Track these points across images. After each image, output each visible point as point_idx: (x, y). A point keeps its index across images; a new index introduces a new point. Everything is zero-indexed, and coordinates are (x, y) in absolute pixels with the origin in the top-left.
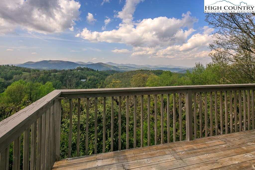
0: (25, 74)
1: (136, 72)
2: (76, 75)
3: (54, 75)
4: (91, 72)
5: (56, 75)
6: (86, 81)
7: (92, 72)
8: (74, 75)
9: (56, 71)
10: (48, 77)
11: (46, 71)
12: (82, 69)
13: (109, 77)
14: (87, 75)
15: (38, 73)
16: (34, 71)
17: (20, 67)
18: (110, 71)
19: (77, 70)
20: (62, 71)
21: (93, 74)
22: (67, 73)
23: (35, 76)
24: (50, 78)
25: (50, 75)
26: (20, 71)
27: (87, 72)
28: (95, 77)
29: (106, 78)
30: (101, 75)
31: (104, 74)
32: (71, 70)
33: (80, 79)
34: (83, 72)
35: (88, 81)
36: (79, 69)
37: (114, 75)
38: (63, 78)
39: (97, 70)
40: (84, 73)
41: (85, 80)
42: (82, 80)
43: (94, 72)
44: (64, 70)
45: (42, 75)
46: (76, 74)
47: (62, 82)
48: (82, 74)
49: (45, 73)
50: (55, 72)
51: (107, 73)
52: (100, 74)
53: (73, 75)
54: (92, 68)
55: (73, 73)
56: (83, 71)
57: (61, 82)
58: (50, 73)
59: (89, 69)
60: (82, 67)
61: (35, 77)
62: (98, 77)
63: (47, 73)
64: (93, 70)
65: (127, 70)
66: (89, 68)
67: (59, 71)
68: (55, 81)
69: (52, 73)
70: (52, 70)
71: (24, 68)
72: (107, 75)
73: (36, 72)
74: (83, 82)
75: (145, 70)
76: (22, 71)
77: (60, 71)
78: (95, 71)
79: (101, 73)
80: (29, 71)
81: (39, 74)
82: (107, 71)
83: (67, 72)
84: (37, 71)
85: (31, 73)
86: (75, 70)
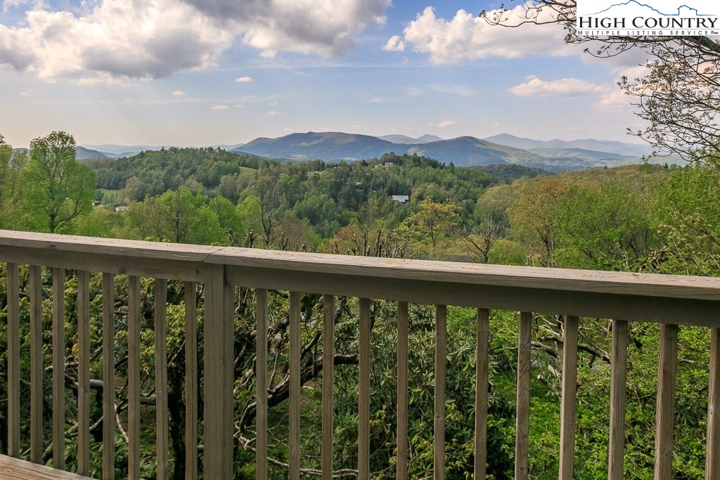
0: (247, 172)
1: (618, 172)
2: (378, 181)
3: (315, 177)
4: (428, 171)
5: (319, 179)
6: (409, 200)
7: (431, 171)
8: (372, 181)
9: (321, 166)
10: (297, 182)
11: (294, 164)
12: (399, 161)
13: (496, 189)
14: (414, 181)
15: (275, 171)
16: (267, 163)
17: (235, 154)
18: (500, 167)
19: (384, 164)
20: (337, 166)
21: (434, 180)
22: (351, 173)
23: (267, 178)
24: (303, 186)
25: (303, 178)
26: (235, 164)
27: (416, 171)
28: (442, 190)
29: (482, 193)
30: (466, 183)
31: (476, 181)
32: (365, 164)
33: (391, 193)
34: (402, 171)
35: (413, 200)
36: (389, 161)
37: (513, 185)
38: (338, 186)
39: (452, 164)
40: (404, 174)
41: (407, 198)
42: (395, 198)
43: (438, 169)
44: (344, 164)
45: (284, 177)
46: (378, 177)
47: (336, 201)
48: (396, 176)
49: (291, 170)
50: (319, 170)
51: (486, 176)
52: (460, 177)
53: (368, 179)
54: (431, 158)
55: (369, 171)
56: (401, 168)
57: (332, 201)
58: (304, 172)
59: (422, 160)
60: (399, 153)
61: (269, 183)
62: (452, 191)
63: (297, 170)
64: (435, 165)
65: (578, 164)
66: (423, 157)
67: (328, 166)
68: (318, 195)
69: (311, 170)
70: (310, 162)
71: (245, 156)
72: (486, 184)
73: (270, 167)
74: (400, 204)
75: (666, 166)
76: (239, 163)
77: (333, 166)
78: (442, 168)
79: (466, 175)
80: (253, 164)
81: (277, 175)
82: (491, 167)
83: (351, 170)
84: (272, 165)
85: (259, 170)
86: (378, 162)
